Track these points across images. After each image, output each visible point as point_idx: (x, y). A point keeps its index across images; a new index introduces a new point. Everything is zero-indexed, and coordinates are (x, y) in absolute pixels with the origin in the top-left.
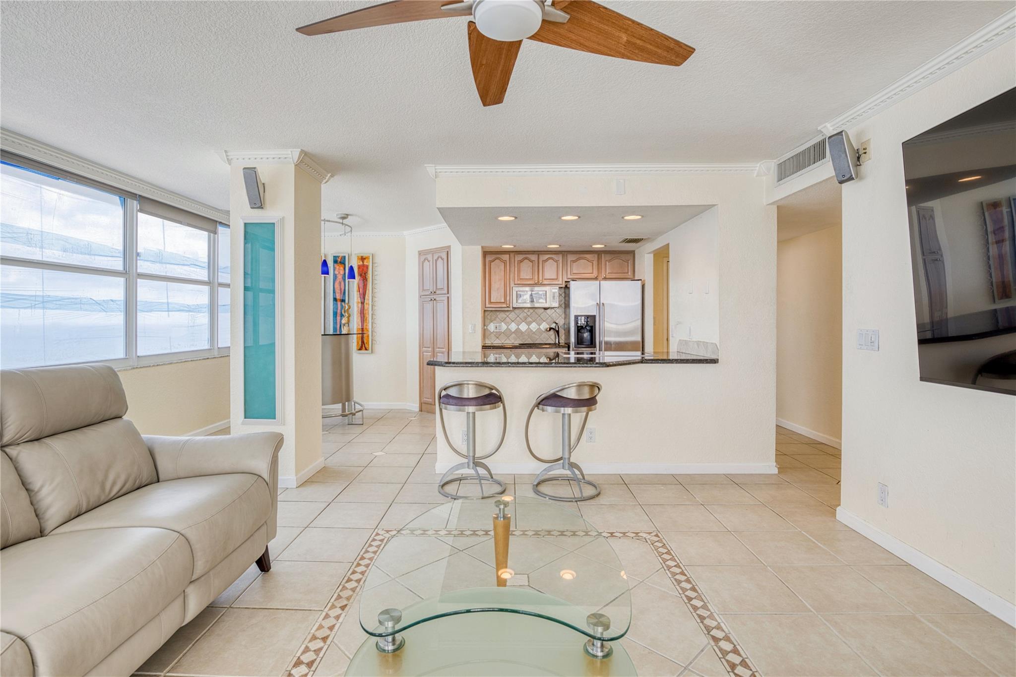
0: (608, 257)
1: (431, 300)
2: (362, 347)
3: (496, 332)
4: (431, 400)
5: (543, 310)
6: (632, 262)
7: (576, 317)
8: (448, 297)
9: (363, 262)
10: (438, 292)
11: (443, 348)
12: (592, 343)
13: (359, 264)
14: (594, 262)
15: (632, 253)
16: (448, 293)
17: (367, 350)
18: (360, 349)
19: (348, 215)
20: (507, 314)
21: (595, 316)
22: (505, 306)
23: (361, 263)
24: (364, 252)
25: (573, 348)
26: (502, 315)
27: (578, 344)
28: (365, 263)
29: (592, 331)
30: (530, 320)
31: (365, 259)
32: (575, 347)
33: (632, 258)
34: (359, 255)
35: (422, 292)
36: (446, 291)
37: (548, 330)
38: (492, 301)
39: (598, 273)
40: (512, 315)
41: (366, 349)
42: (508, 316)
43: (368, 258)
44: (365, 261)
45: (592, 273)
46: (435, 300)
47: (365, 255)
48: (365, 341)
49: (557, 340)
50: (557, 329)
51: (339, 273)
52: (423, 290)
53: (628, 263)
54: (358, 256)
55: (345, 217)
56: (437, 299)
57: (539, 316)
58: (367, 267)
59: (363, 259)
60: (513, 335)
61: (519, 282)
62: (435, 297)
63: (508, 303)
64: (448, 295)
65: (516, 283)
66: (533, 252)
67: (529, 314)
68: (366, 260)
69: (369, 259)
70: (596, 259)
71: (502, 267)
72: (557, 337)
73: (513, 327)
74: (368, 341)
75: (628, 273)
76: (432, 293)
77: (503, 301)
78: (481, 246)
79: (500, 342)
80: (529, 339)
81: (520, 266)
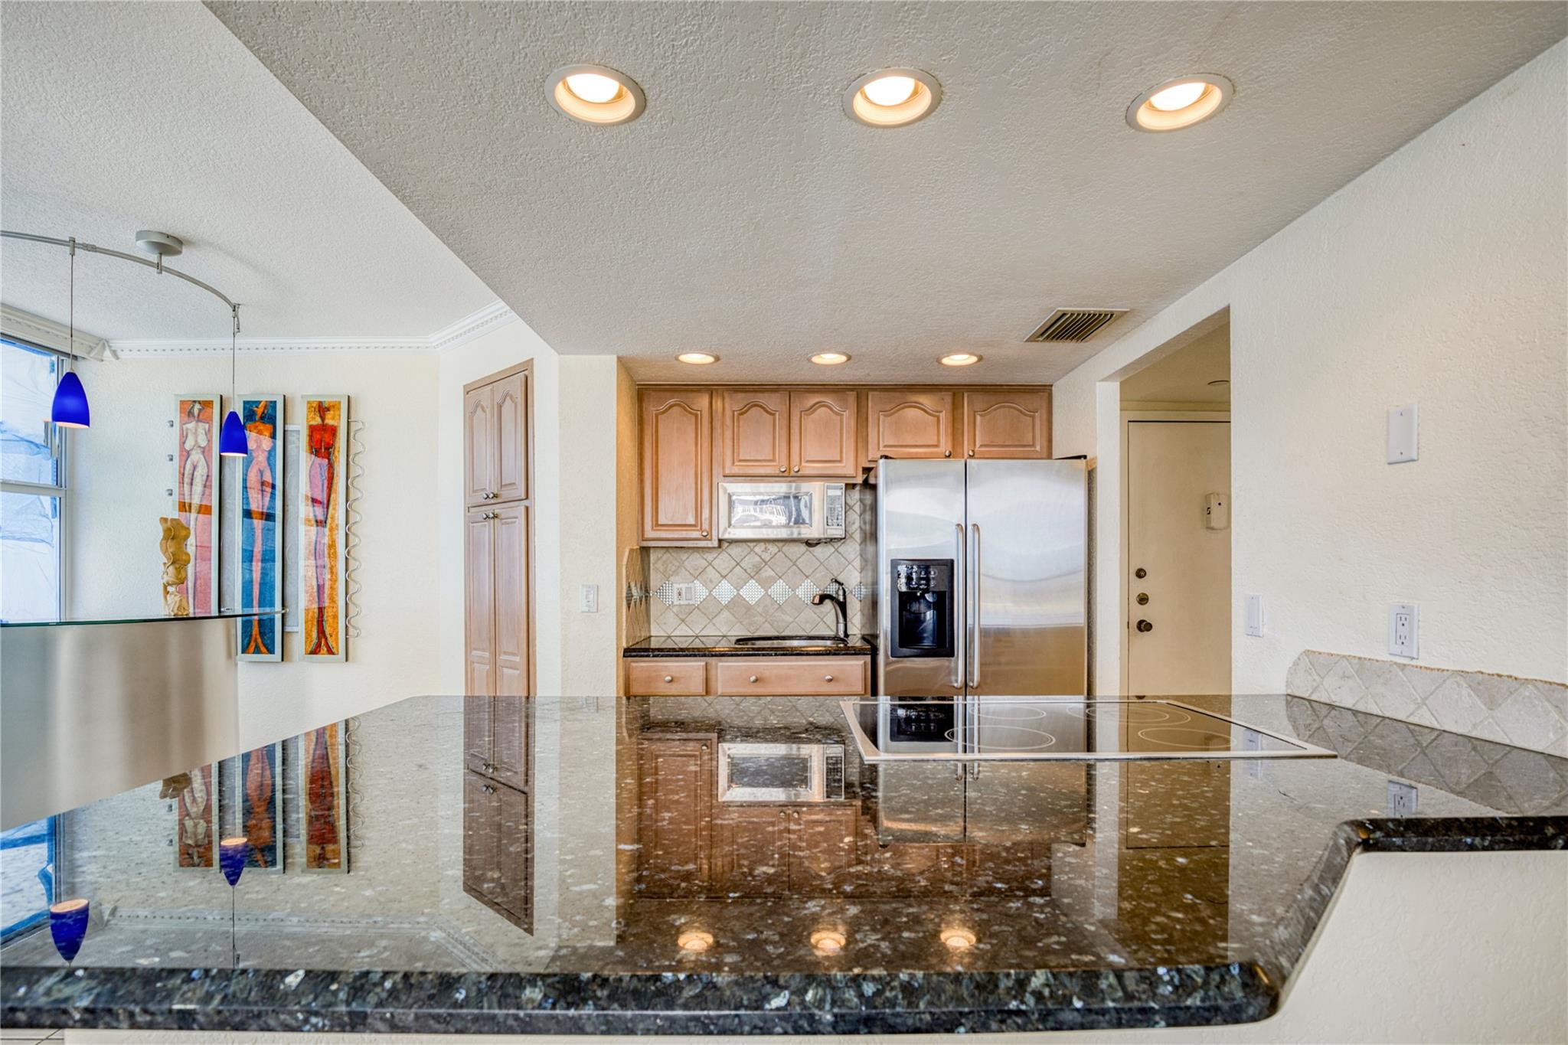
0: (980, 401)
1: (489, 516)
2: (319, 645)
3: (680, 605)
5: (803, 548)
6: (1045, 416)
7: (895, 564)
8: (527, 508)
9: (323, 418)
10: (505, 496)
11: (514, 654)
12: (943, 646)
13: (313, 423)
14: (942, 416)
15: (1044, 391)
16: (527, 498)
17: (333, 653)
18: (315, 651)
19: (180, 242)
20: (710, 557)
21: (952, 561)
22: (696, 534)
23: (318, 421)
24: (327, 389)
25: (886, 656)
26: (695, 561)
27: (903, 644)
28: (329, 421)
29: (943, 604)
30: (772, 574)
31: (328, 409)
32: (892, 656)
33: (1045, 405)
34: (312, 400)
35: (471, 496)
36: (522, 493)
37: (817, 600)
38: (660, 523)
39: (954, 446)
40: (722, 560)
41: (330, 652)
42: (710, 564)
43: (335, 406)
44: (329, 416)
45: (937, 446)
46: (496, 516)
47: (327, 401)
48: (328, 630)
49: (841, 627)
50: (841, 598)
51: (259, 447)
52: (473, 491)
53: (1033, 417)
54: (308, 402)
55: (168, 245)
56: (503, 514)
57: (794, 564)
58: (333, 431)
59: (322, 409)
60: (726, 614)
61: (735, 470)
62: (497, 509)
63: (706, 526)
64: (526, 503)
65: (727, 472)
66: (775, 388)
67: (766, 556)
68: (331, 412)
69: (339, 409)
70: (948, 406)
71: (691, 429)
72: (841, 620)
73: (725, 591)
74: (336, 629)
75: (1033, 445)
76: (490, 498)
77: (691, 520)
78: (612, 360)
79: (691, 633)
80: (767, 625)
81: (739, 427)
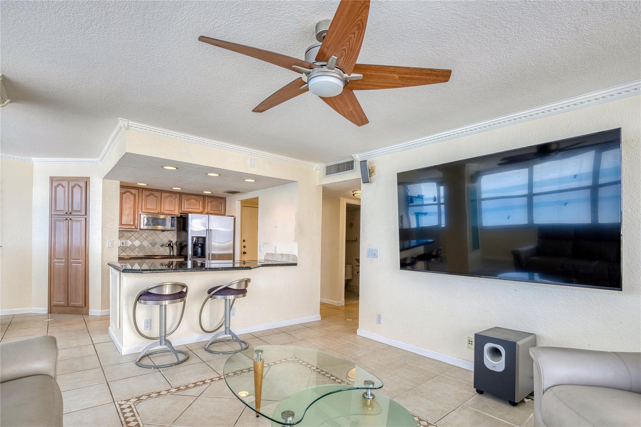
0: (210, 199)
1: (66, 219)
3: (123, 247)
4: (64, 303)
6: (224, 205)
7: (192, 237)
8: (86, 218)
10: (73, 213)
11: (79, 259)
12: (203, 255)
14: (201, 202)
15: (224, 199)
16: (86, 215)
20: (132, 233)
21: (205, 237)
22: (134, 227)
25: (190, 258)
26: (128, 234)
27: (194, 255)
29: (203, 247)
30: (151, 238)
32: (191, 258)
33: (224, 202)
35: (55, 212)
36: (83, 213)
38: (122, 224)
39: (203, 209)
40: (136, 235)
42: (132, 235)
45: (199, 209)
46: (70, 219)
49: (172, 253)
50: (172, 245)
52: (56, 210)
53: (222, 204)
56: (73, 219)
60: (137, 249)
61: (146, 211)
62: (70, 217)
63: (136, 225)
64: (86, 217)
65: (143, 211)
66: (157, 191)
67: (150, 234)
70: (202, 200)
71: (133, 199)
72: (172, 251)
73: (137, 243)
75: (222, 211)
76: (67, 213)
77: (132, 223)
78: (119, 182)
79: (126, 255)
80: (149, 252)
81: (147, 200)
